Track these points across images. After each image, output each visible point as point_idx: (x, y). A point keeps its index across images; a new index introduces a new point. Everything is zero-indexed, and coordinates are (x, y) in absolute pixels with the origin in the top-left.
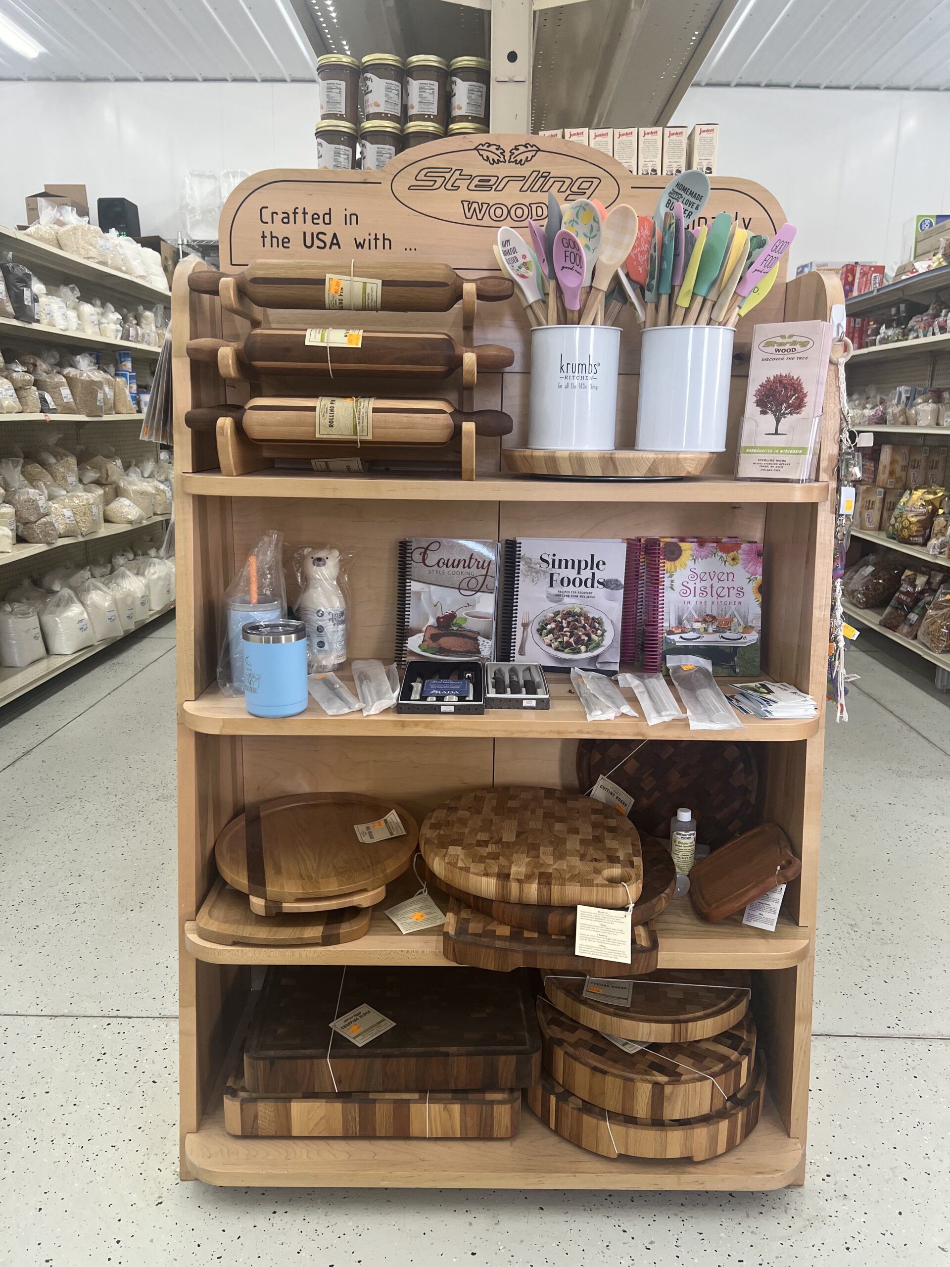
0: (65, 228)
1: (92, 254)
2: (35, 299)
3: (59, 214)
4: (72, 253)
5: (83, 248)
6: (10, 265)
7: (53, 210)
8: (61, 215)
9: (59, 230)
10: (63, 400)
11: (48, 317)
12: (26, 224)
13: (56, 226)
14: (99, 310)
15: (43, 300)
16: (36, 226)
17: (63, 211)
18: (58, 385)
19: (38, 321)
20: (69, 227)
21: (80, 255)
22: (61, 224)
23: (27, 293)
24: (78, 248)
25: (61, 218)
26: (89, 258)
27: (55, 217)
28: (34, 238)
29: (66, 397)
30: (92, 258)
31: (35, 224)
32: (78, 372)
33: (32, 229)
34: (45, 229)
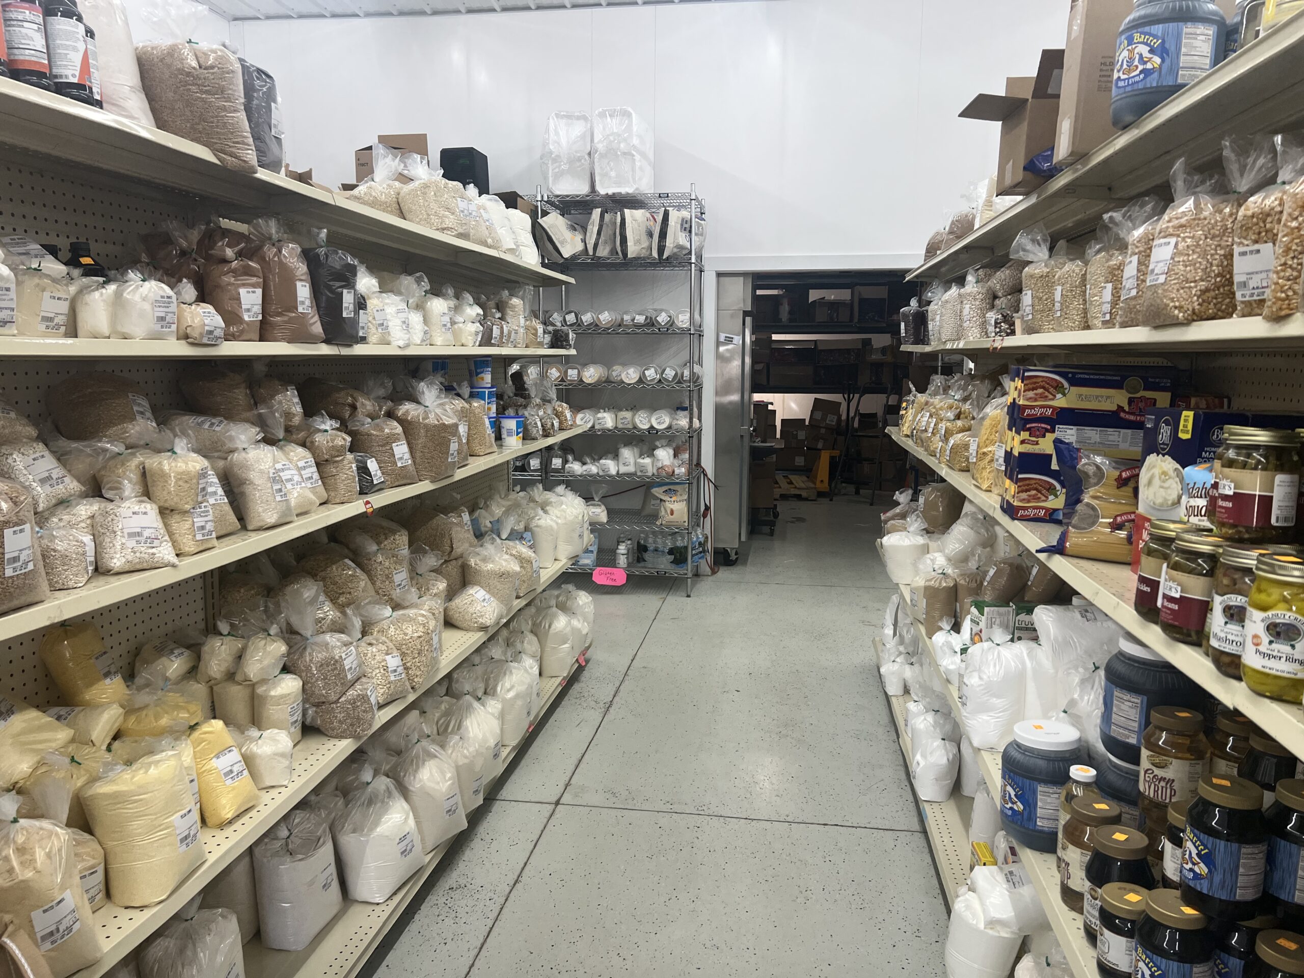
0: (411, 186)
1: (448, 223)
2: (361, 304)
3: (402, 165)
4: (418, 223)
5: (436, 214)
6: (322, 251)
7: (394, 160)
8: (405, 166)
9: (401, 189)
10: (395, 463)
11: (380, 330)
12: (355, 182)
13: (397, 184)
14: (452, 303)
15: (373, 303)
16: (368, 184)
17: (409, 161)
18: (391, 439)
19: (363, 340)
20: (415, 184)
21: (431, 225)
22: (405, 179)
23: (348, 298)
24: (428, 215)
25: (406, 172)
26: (443, 229)
27: (396, 170)
28: (365, 203)
29: (401, 458)
30: (447, 229)
31: (367, 182)
32: (421, 409)
33: (362, 189)
34: (380, 188)
